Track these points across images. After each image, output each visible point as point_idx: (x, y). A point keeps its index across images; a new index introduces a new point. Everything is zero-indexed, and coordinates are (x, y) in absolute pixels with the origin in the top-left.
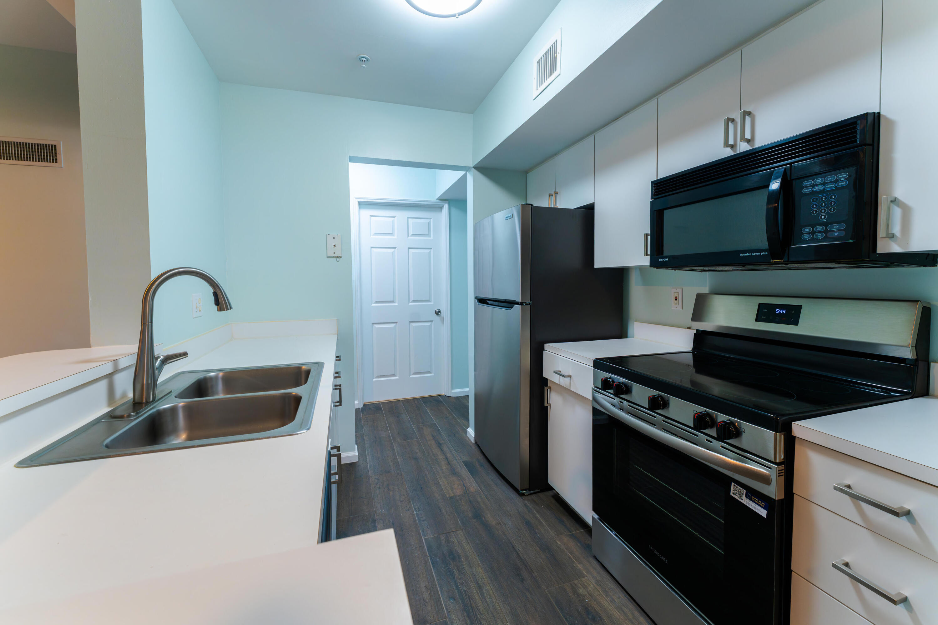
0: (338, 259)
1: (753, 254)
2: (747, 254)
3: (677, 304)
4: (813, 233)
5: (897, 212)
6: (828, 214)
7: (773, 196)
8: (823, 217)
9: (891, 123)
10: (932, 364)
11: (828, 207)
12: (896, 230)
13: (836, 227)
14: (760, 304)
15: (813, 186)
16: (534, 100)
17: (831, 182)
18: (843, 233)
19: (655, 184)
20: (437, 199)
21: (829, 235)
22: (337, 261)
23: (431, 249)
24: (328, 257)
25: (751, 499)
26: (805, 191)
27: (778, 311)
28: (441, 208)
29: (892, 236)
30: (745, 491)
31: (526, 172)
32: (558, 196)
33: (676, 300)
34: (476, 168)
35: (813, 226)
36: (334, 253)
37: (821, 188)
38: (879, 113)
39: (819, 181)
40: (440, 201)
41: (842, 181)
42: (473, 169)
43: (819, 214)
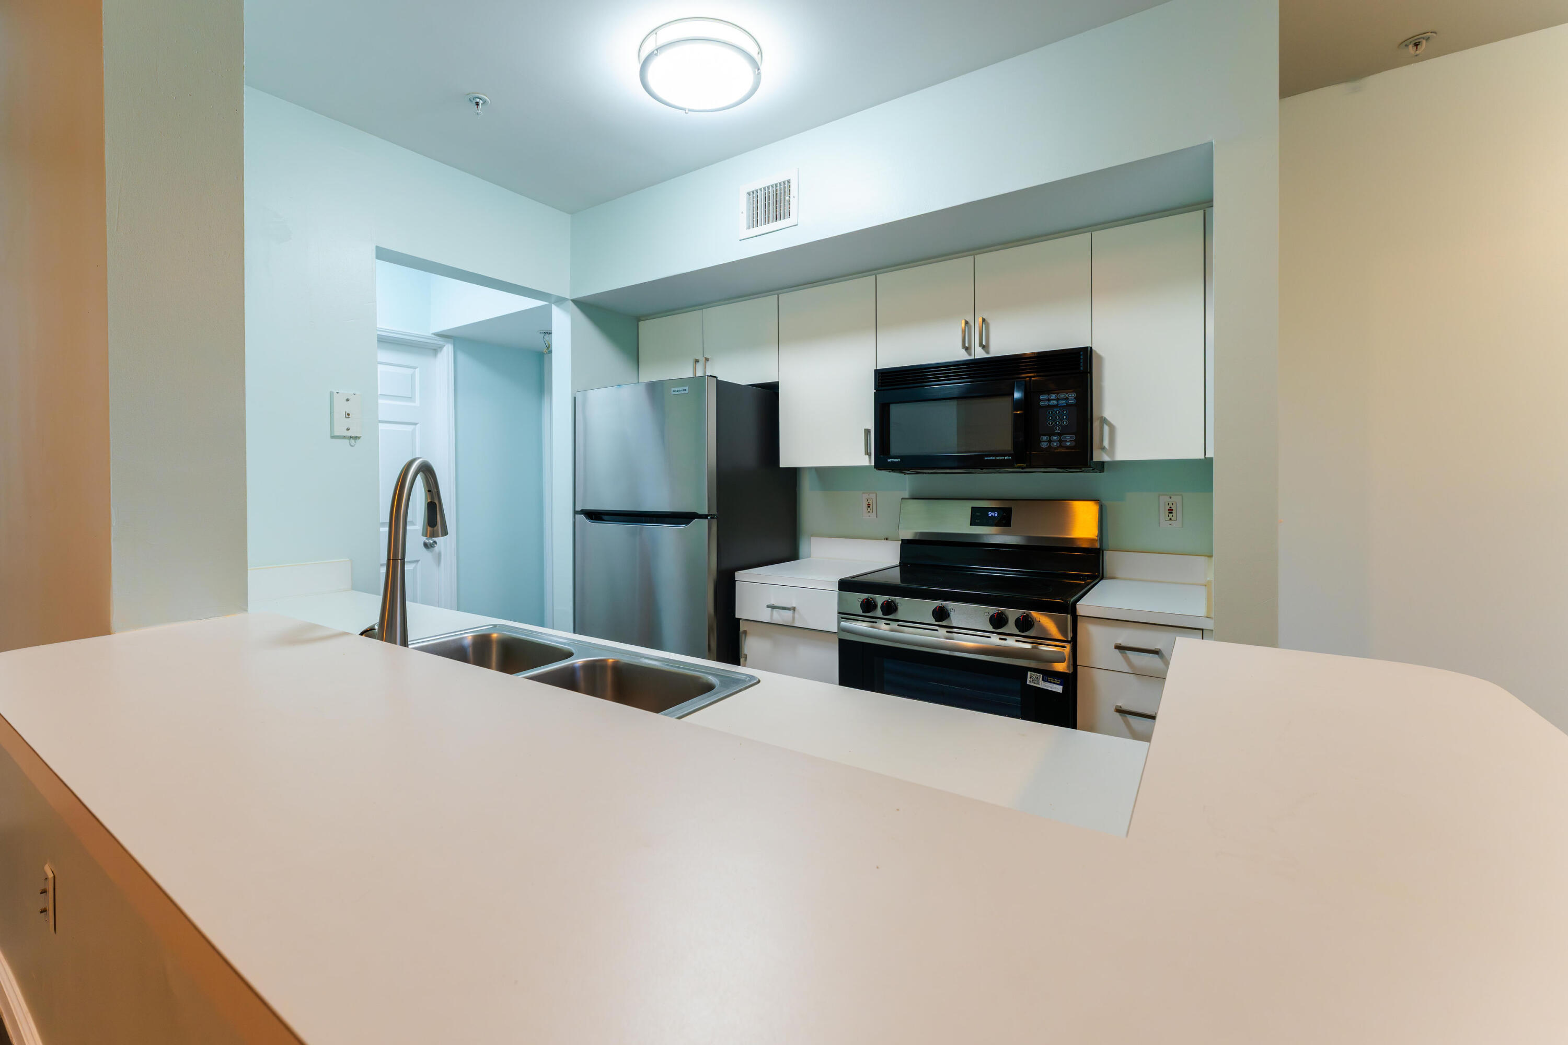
0: (352, 441)
1: (997, 458)
2: (992, 458)
3: (871, 511)
4: (1050, 441)
5: (1106, 429)
6: (1061, 425)
7: (1017, 404)
8: (1058, 428)
9: (1100, 358)
10: (1104, 552)
11: (1061, 420)
12: (1106, 443)
13: (1068, 437)
14: (972, 508)
15: (1049, 400)
16: (740, 240)
17: (1062, 399)
18: (1073, 444)
19: (879, 373)
20: (433, 334)
21: (1063, 444)
22: (352, 446)
23: (415, 424)
24: (334, 437)
25: (1047, 681)
26: (1042, 403)
27: (990, 514)
28: (435, 350)
29: (1103, 448)
30: (1042, 675)
31: (638, 319)
32: (708, 364)
33: (869, 507)
34: (579, 303)
35: (1050, 435)
36: (348, 429)
37: (1055, 403)
38: (1091, 348)
39: (1053, 396)
40: (438, 338)
41: (1071, 400)
42: (571, 302)
43: (1054, 426)
